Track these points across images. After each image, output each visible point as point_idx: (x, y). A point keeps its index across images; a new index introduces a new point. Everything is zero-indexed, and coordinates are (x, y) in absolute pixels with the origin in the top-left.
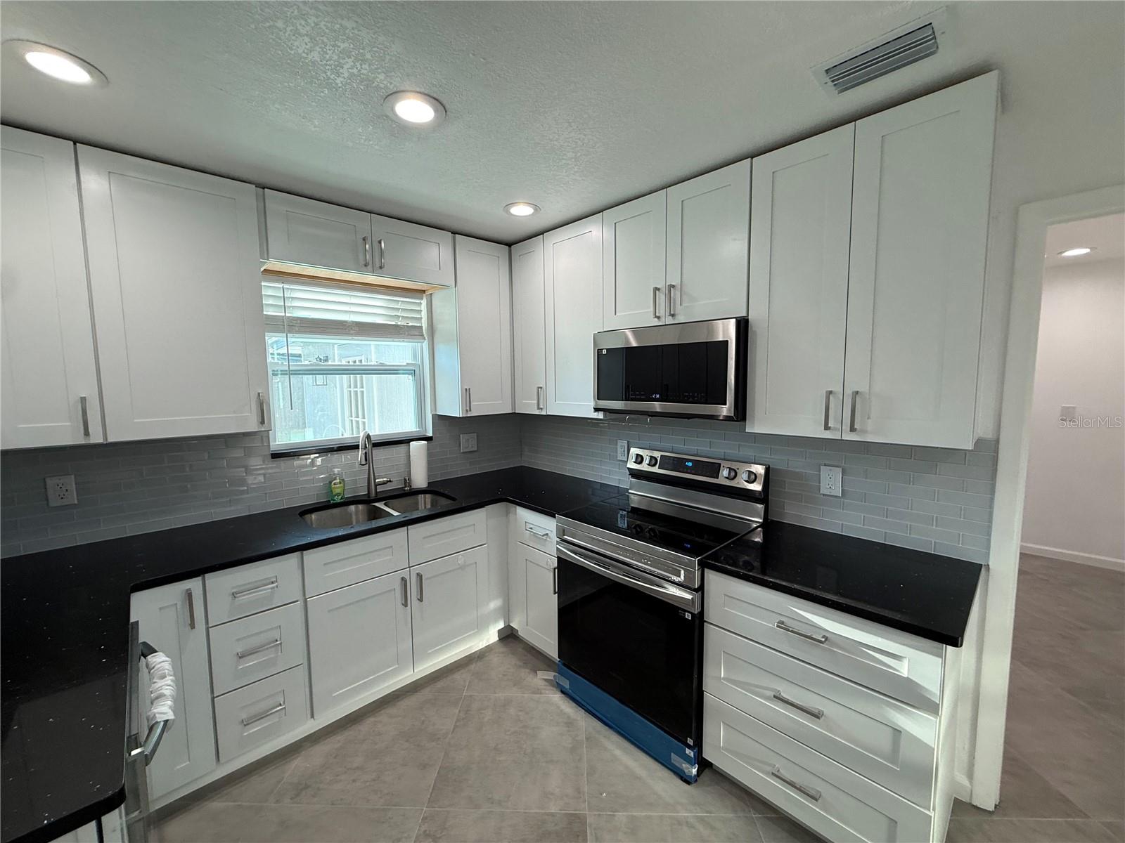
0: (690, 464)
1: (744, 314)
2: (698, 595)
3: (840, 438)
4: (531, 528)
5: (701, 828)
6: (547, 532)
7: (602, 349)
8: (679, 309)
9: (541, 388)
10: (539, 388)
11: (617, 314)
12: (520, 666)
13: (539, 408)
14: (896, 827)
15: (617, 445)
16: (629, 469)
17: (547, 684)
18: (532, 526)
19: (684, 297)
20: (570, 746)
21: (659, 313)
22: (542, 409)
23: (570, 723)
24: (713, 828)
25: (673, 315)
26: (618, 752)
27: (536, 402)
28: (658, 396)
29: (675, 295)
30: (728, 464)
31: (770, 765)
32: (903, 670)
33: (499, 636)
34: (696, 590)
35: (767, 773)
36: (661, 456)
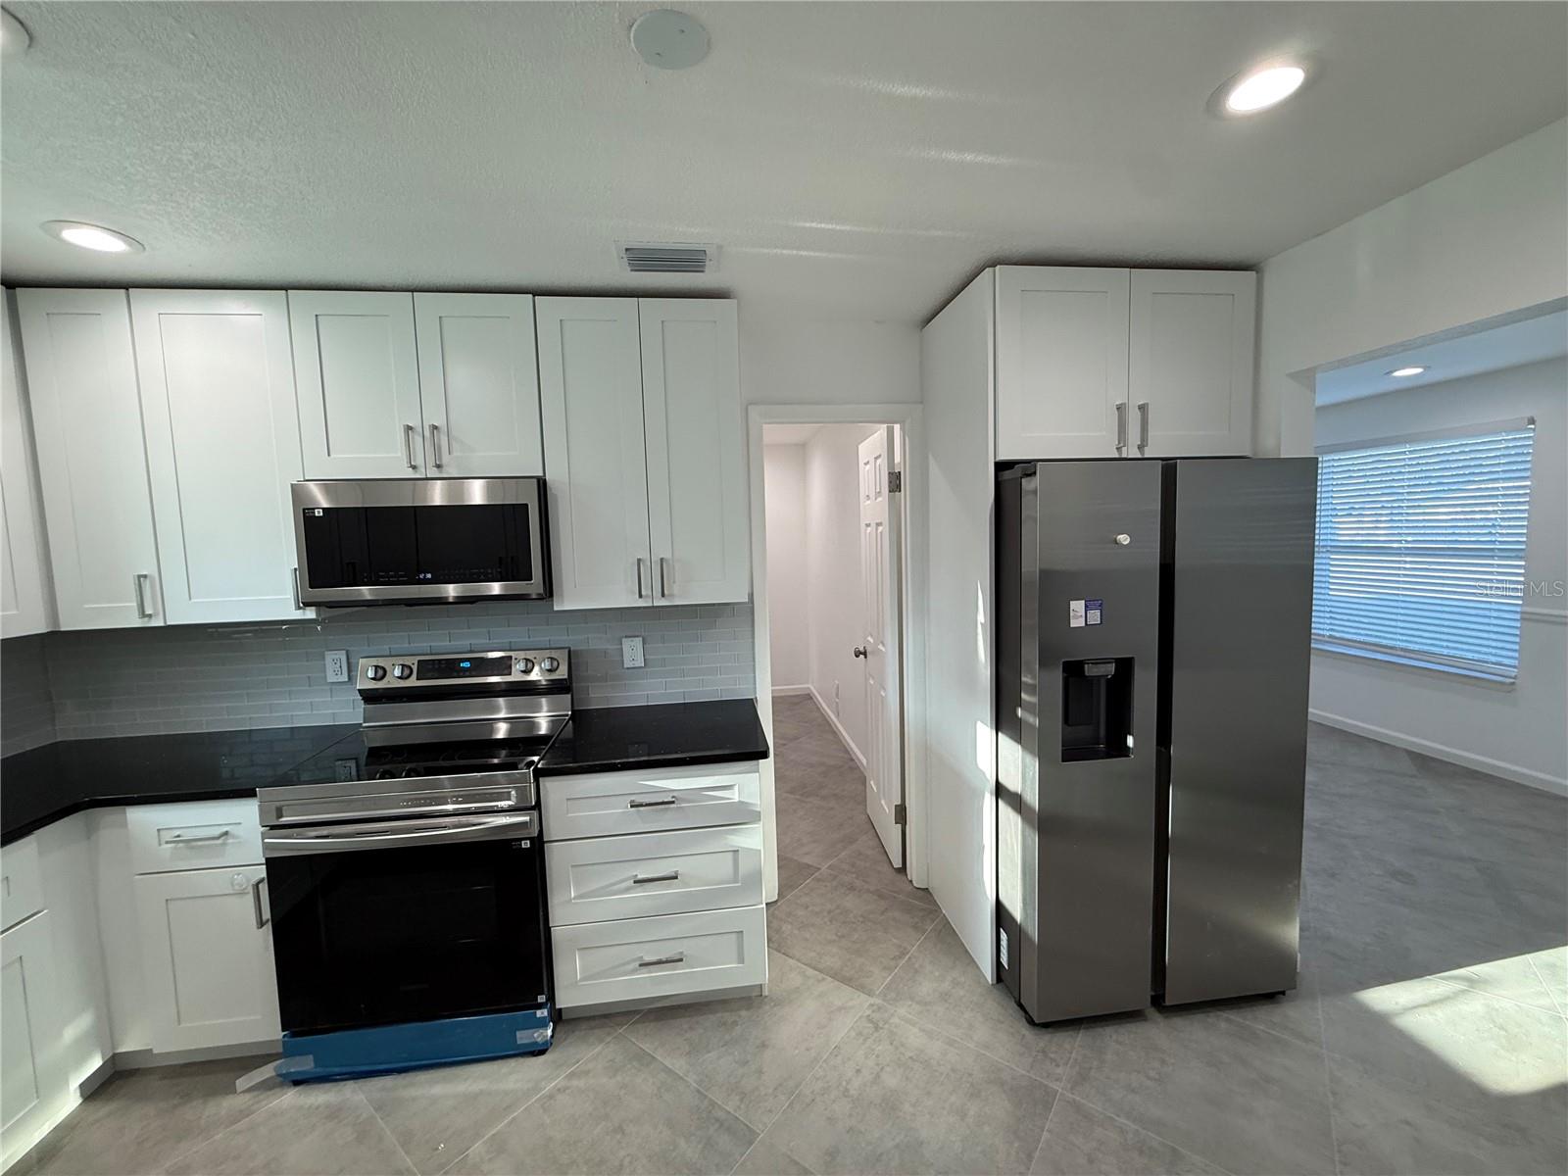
0: (467, 665)
1: (541, 474)
2: (535, 813)
3: (651, 605)
4: (178, 836)
5: (575, 1083)
6: (225, 829)
7: (314, 509)
8: (446, 459)
9: (145, 576)
10: (139, 577)
11: (332, 456)
12: (175, 1107)
13: (143, 615)
14: (742, 937)
15: (324, 659)
16: (359, 690)
17: (255, 1093)
18: (177, 833)
19: (454, 445)
20: (355, 1135)
21: (415, 460)
22: (150, 616)
23: (334, 1114)
24: (587, 1073)
25: (439, 466)
26: (438, 1090)
27: (134, 604)
28: (429, 576)
29: (439, 439)
30: (522, 655)
31: (634, 960)
32: (734, 796)
33: (82, 1095)
34: (532, 808)
35: (633, 972)
36: (419, 661)
